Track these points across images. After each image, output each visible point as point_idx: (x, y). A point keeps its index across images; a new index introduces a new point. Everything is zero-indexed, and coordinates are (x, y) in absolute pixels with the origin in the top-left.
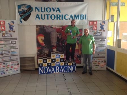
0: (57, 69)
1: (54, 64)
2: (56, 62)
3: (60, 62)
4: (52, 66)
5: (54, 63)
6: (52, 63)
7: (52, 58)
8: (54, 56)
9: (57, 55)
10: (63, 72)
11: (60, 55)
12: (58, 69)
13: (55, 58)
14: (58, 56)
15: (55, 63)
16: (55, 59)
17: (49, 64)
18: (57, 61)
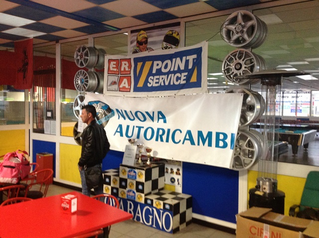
0: (129, 209)
1: (124, 193)
2: (127, 189)
3: (135, 191)
4: (121, 198)
5: (124, 190)
6: (120, 190)
7: (122, 176)
8: (125, 171)
9: (129, 171)
10: (141, 221)
11: (136, 171)
12: (131, 210)
13: (126, 177)
14: (132, 173)
15: (126, 191)
16: (126, 181)
17: (115, 191)
18: (130, 186)
